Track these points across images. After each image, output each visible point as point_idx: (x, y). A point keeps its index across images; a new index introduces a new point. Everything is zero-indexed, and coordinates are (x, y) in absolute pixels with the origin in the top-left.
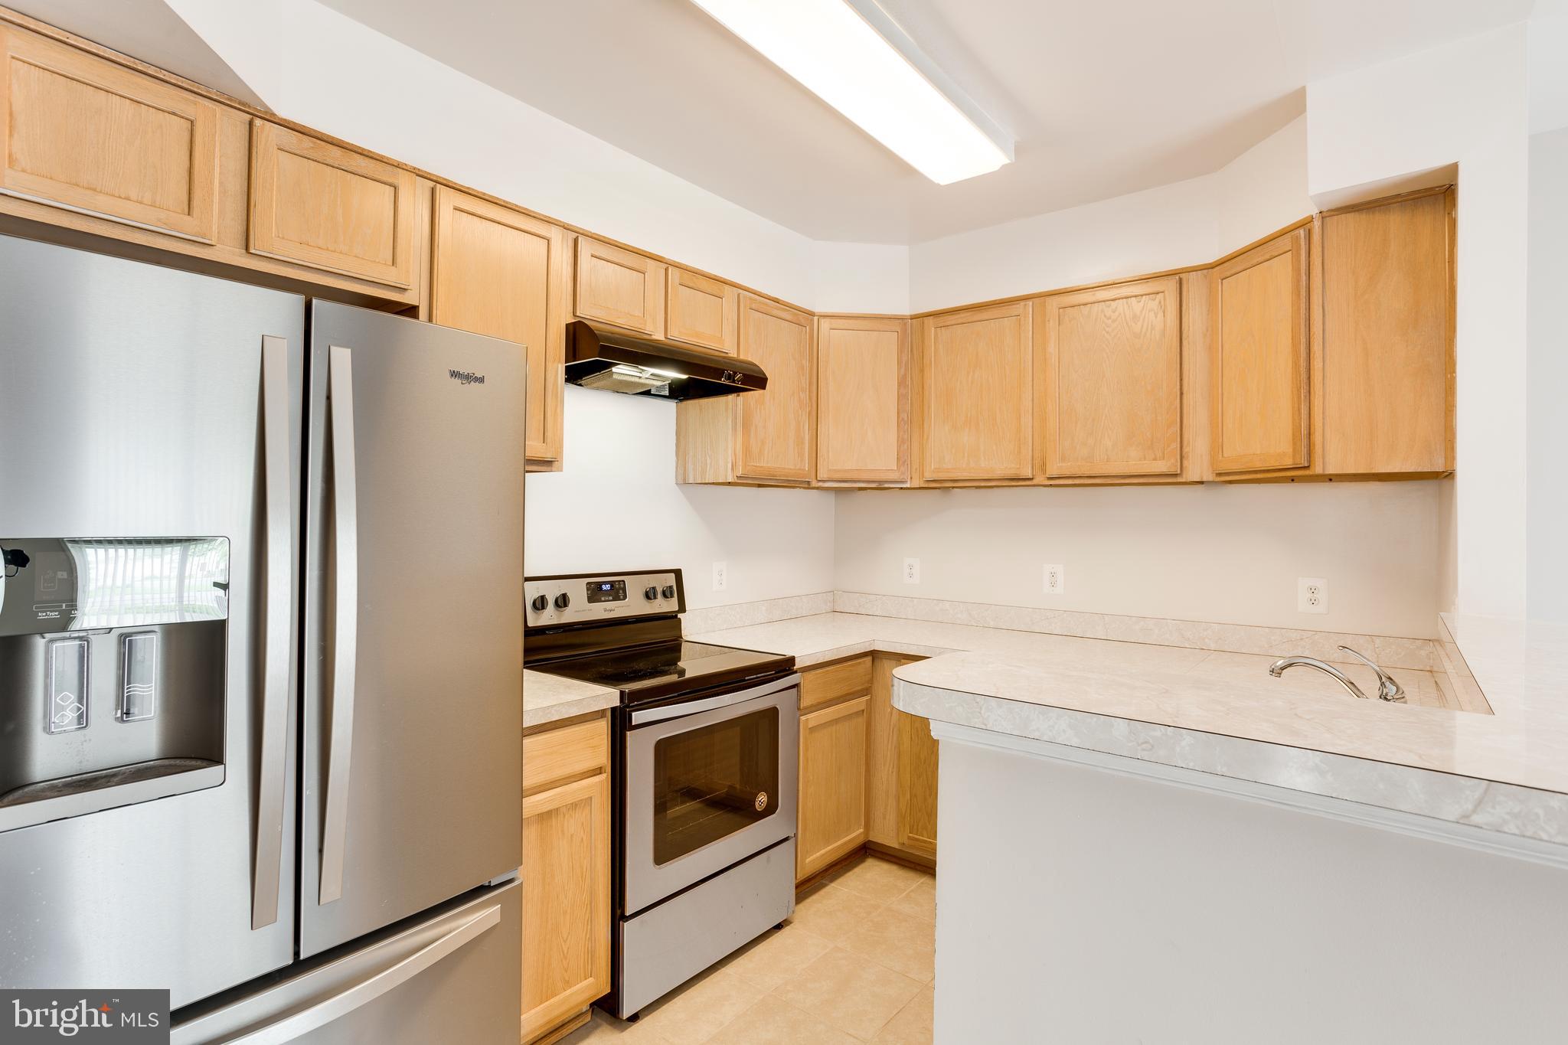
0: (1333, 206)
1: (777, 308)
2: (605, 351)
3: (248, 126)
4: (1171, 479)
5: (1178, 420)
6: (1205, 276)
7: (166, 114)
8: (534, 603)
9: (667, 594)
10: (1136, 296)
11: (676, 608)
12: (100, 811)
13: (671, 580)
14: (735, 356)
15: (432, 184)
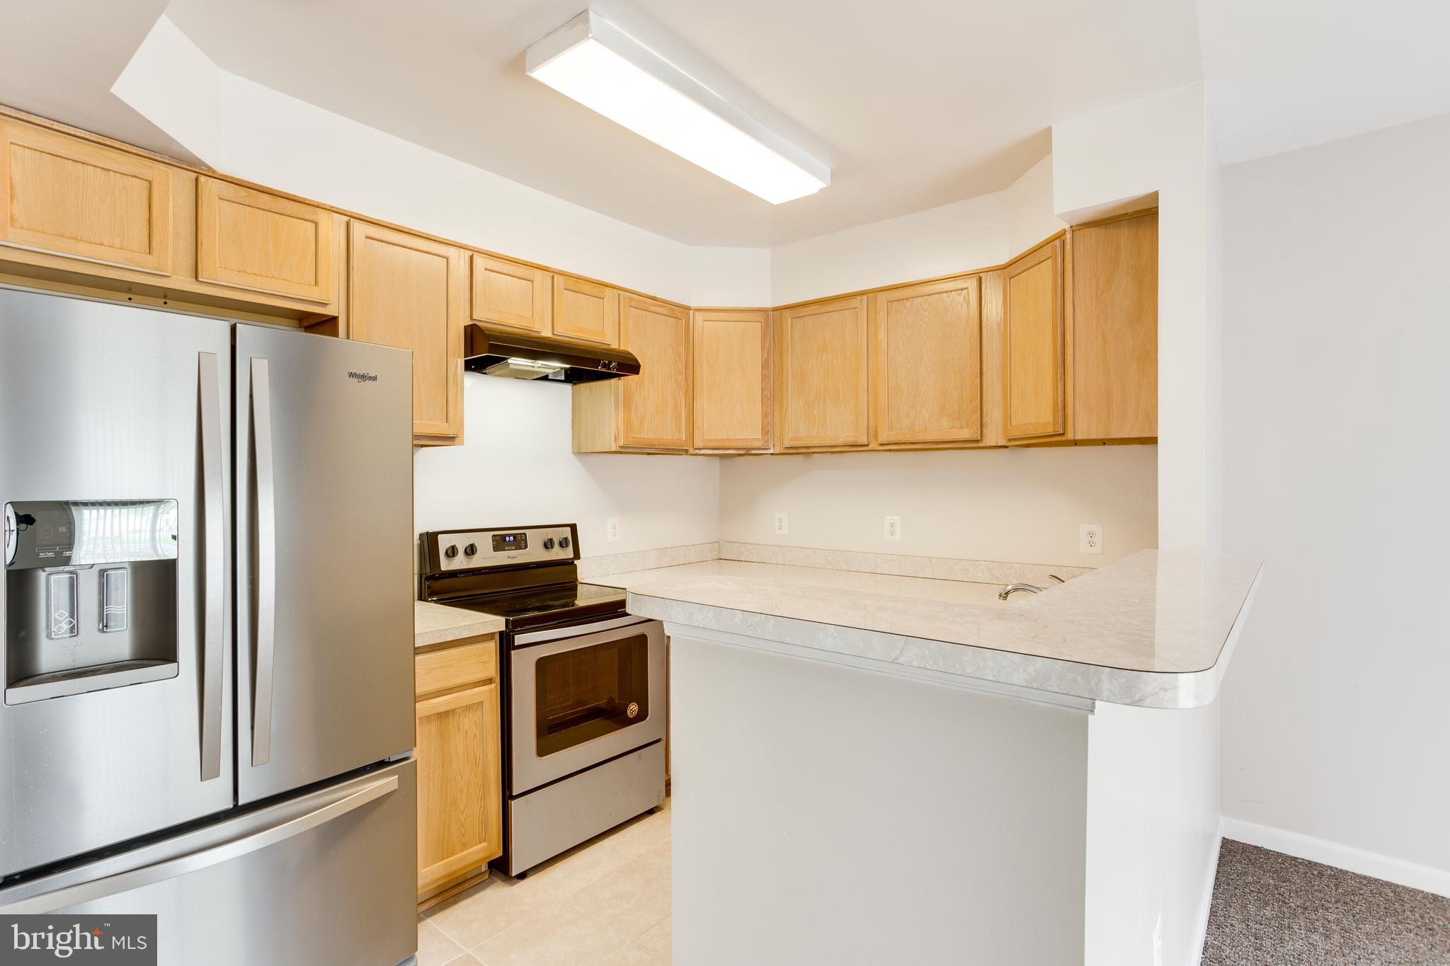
0: (1080, 222)
1: (655, 305)
2: (492, 348)
3: (194, 182)
4: (973, 444)
5: (979, 396)
6: (999, 276)
7: (130, 177)
8: (446, 553)
9: (564, 543)
10: (946, 292)
11: (572, 556)
12: (88, 692)
13: (567, 532)
14: (617, 347)
15: (346, 218)
